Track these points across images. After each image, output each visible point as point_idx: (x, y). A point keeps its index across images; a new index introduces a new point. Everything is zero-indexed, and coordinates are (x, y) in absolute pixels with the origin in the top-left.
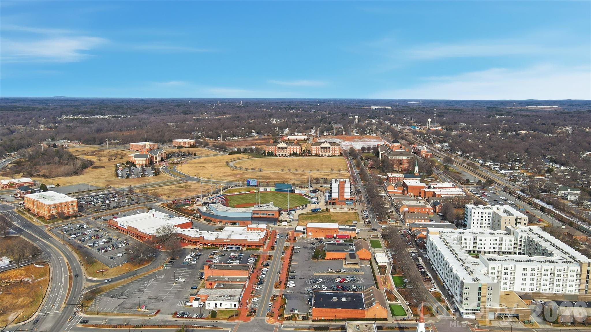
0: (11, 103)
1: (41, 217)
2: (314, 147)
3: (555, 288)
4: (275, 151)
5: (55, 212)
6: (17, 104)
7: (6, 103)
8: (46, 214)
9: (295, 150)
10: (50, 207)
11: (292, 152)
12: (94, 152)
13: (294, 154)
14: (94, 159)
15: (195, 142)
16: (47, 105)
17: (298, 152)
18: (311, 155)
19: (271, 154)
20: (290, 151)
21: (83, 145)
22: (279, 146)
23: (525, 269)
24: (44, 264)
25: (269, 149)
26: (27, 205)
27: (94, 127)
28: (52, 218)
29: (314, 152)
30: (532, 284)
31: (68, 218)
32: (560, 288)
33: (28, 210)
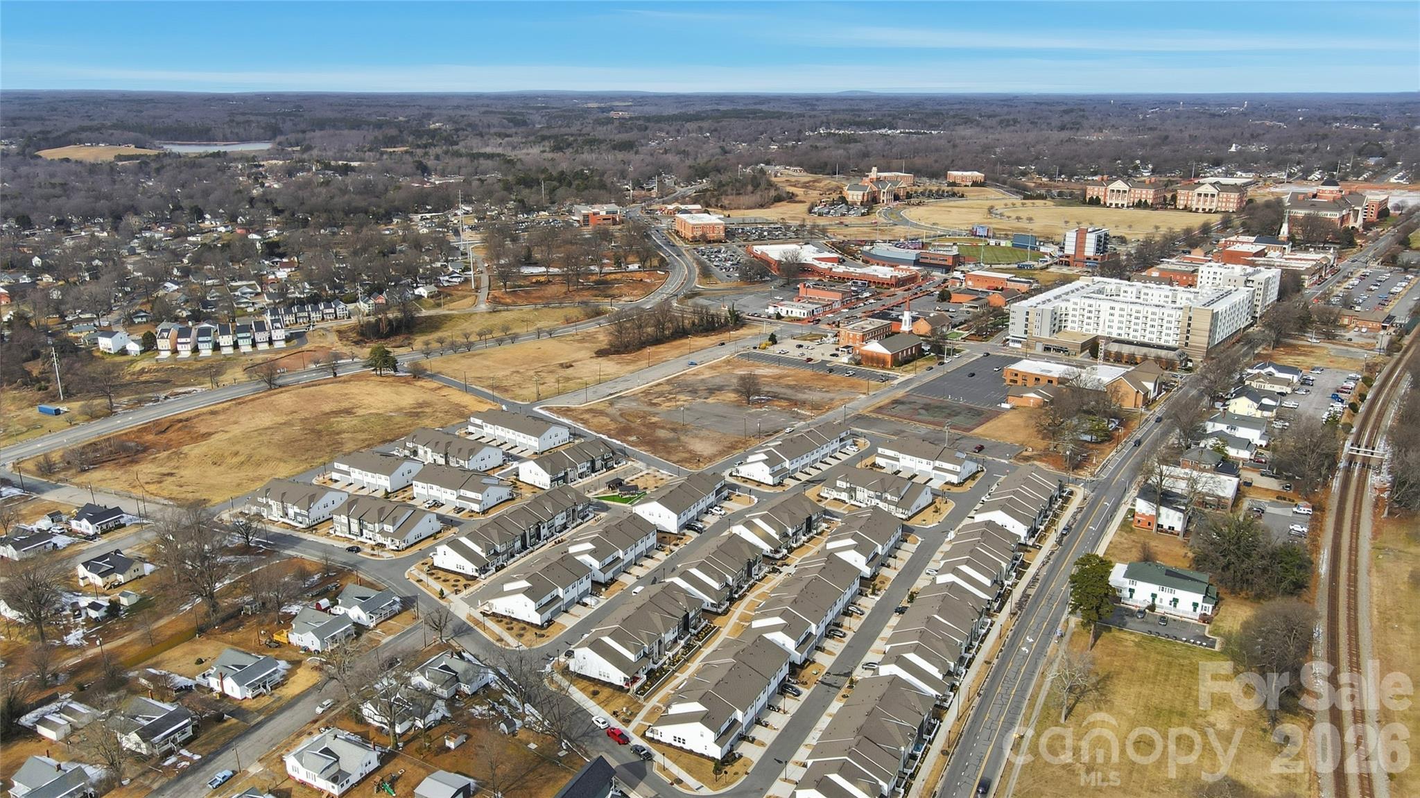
0: (755, 104)
1: (684, 239)
2: (1183, 192)
3: (1148, 336)
4: (1105, 195)
5: (698, 233)
6: (764, 108)
7: (746, 105)
8: (689, 235)
9: (1144, 196)
10: (694, 227)
11: (1136, 201)
12: (808, 182)
13: (1141, 205)
14: (799, 191)
15: (985, 178)
16: (813, 108)
17: (1150, 202)
18: (1176, 208)
19: (1095, 202)
20: (1134, 197)
21: (805, 174)
22: (1111, 187)
23: (1112, 308)
24: (666, 272)
25: (1092, 192)
26: (677, 228)
27: (854, 148)
28: (695, 240)
29: (1182, 202)
30: (1120, 328)
31: (709, 242)
32: (1154, 336)
33: (677, 232)
